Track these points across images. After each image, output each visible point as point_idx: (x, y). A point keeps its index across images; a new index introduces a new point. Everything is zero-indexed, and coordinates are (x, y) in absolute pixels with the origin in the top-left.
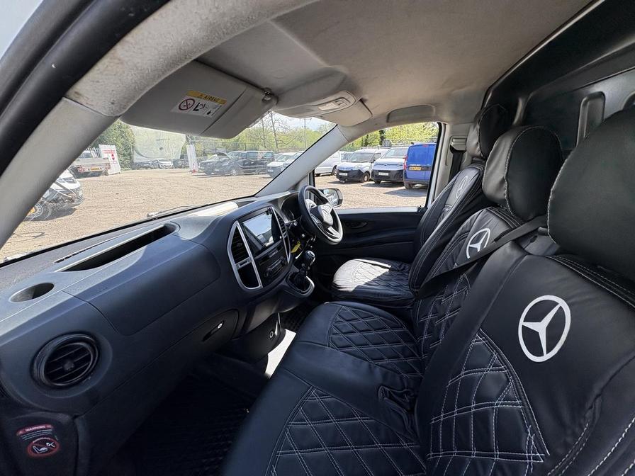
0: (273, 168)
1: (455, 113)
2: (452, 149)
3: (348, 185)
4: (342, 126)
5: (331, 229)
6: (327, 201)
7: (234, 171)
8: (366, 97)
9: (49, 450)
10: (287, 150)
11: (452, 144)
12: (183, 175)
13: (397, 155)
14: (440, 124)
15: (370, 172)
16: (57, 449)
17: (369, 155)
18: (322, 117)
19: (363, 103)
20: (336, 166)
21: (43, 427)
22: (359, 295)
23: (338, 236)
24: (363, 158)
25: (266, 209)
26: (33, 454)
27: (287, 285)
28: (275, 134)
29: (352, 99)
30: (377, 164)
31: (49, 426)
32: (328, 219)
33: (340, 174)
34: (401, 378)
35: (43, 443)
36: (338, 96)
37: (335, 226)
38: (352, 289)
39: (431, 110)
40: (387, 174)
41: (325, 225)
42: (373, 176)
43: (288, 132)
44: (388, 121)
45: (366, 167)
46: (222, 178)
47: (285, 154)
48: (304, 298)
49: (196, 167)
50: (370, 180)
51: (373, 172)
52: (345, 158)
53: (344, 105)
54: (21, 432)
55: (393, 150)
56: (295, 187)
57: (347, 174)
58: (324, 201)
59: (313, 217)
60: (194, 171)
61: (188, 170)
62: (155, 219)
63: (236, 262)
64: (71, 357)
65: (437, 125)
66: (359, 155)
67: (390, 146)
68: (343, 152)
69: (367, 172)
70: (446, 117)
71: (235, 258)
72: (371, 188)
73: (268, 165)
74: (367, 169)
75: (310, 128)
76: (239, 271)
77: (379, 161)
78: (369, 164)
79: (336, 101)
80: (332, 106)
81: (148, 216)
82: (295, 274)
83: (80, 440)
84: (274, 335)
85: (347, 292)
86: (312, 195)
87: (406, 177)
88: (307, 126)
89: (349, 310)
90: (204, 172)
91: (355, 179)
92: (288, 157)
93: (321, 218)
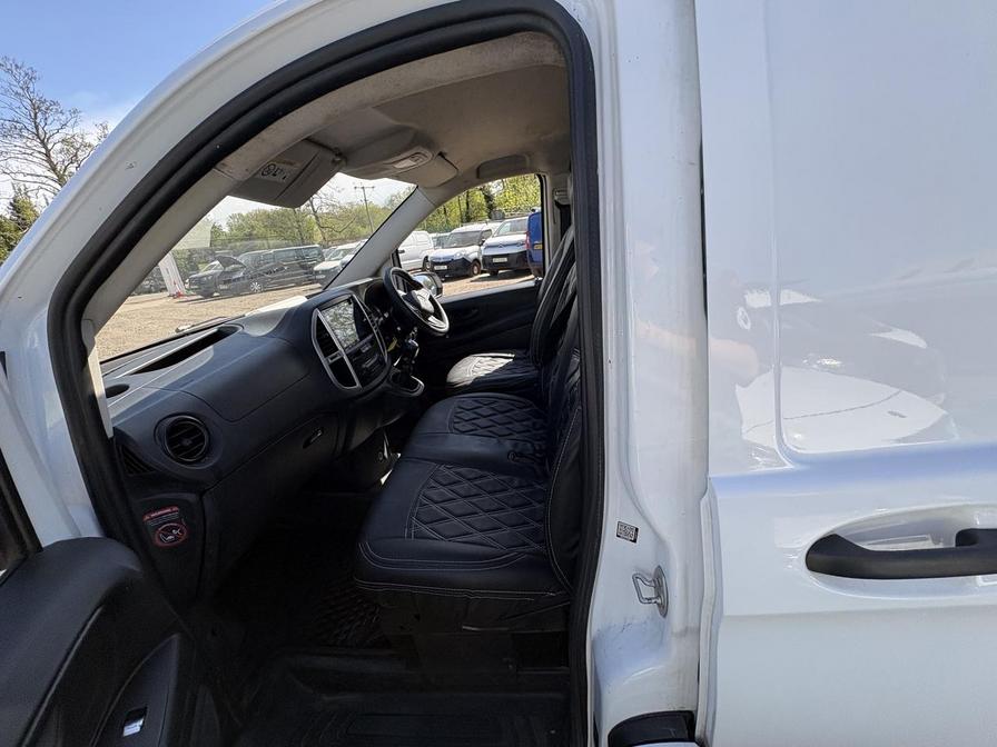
0: (324, 272)
1: (551, 162)
2: (557, 204)
3: (451, 283)
4: (425, 188)
5: (432, 319)
6: (422, 286)
7: (256, 286)
8: (445, 150)
9: (177, 538)
10: (343, 241)
11: (556, 198)
12: (156, 304)
13: (514, 230)
14: (539, 176)
15: (481, 259)
16: (183, 538)
17: (475, 235)
18: (398, 177)
19: (443, 157)
20: (427, 257)
21: (169, 510)
22: (480, 385)
23: (443, 325)
24: (466, 240)
25: (346, 297)
26: (160, 544)
27: (388, 385)
28: (317, 218)
29: (429, 154)
30: (489, 247)
31: (175, 509)
32: (427, 305)
33: (436, 268)
34: (533, 445)
35: (169, 530)
36: (413, 152)
37: (438, 315)
38: (469, 382)
39: (524, 160)
40: (505, 260)
41: (426, 314)
42: (484, 264)
43: (337, 212)
44: (478, 177)
45: (472, 252)
46: (236, 300)
47: (340, 247)
48: (415, 398)
49: (180, 288)
50: (483, 272)
51: (484, 260)
52: (440, 243)
53: (421, 161)
54: (147, 518)
55: (508, 224)
56: (376, 274)
57: (446, 267)
58: (418, 286)
59: (407, 304)
60: (179, 295)
61: (166, 294)
62: (188, 334)
63: (325, 356)
64: (188, 435)
65: (537, 180)
66: (459, 237)
67: (503, 218)
68: (434, 235)
69: (476, 260)
70: (543, 168)
71: (323, 352)
72: (486, 283)
73: (316, 268)
74: (475, 255)
75: (375, 203)
76: (331, 366)
77: (489, 241)
78: (476, 247)
79: (412, 157)
80: (408, 163)
81: (177, 331)
82: (398, 374)
83: (208, 524)
84: (384, 457)
85: (466, 386)
86: (400, 279)
87: (532, 261)
88: (369, 199)
89: (470, 401)
90: (198, 294)
91: (459, 272)
92: (347, 252)
93: (417, 305)
